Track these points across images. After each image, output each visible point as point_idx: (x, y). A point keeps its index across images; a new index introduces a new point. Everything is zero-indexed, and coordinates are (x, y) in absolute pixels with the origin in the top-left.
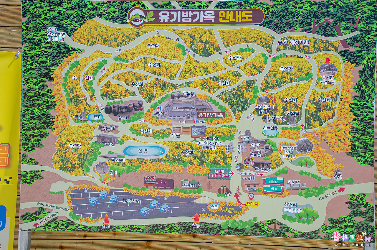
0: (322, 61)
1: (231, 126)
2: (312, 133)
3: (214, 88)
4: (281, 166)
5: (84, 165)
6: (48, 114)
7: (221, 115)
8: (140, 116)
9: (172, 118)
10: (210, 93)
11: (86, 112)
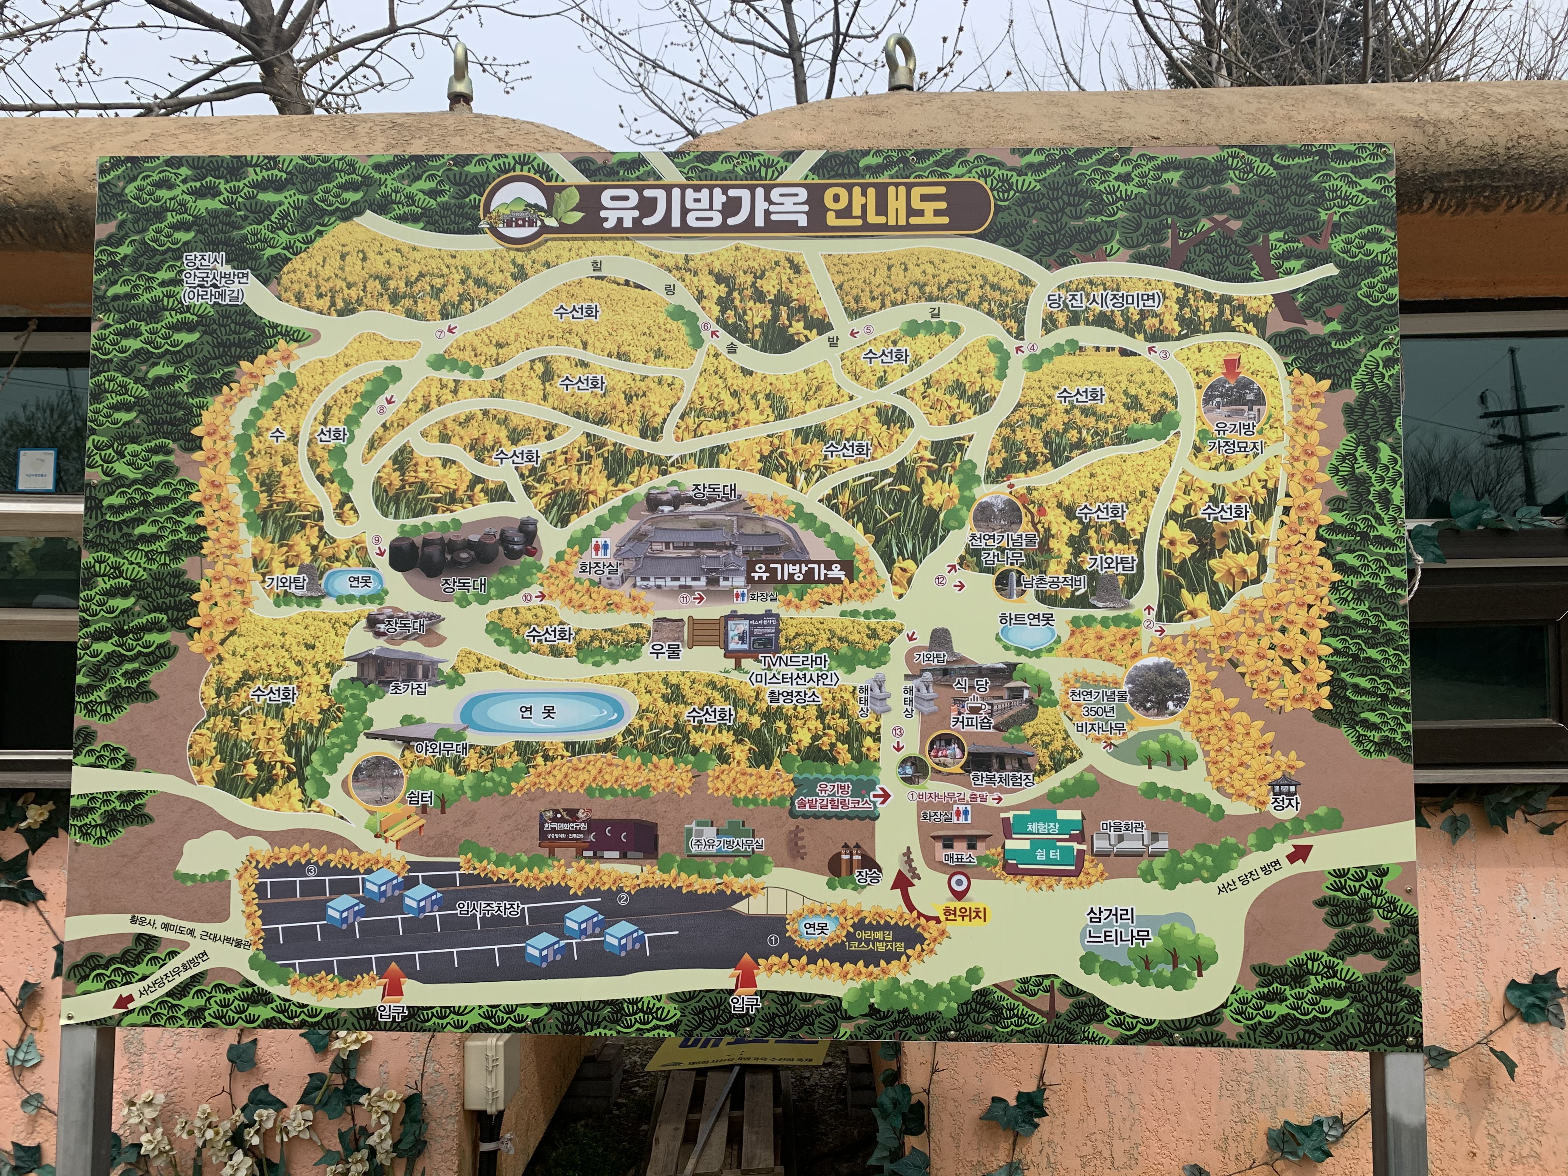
0: (1212, 369)
1: (877, 614)
2: (1185, 637)
3: (808, 471)
4: (1070, 766)
5: (308, 771)
6: (178, 574)
7: (836, 572)
8: (528, 578)
9: (651, 583)
10: (795, 487)
11: (316, 565)
